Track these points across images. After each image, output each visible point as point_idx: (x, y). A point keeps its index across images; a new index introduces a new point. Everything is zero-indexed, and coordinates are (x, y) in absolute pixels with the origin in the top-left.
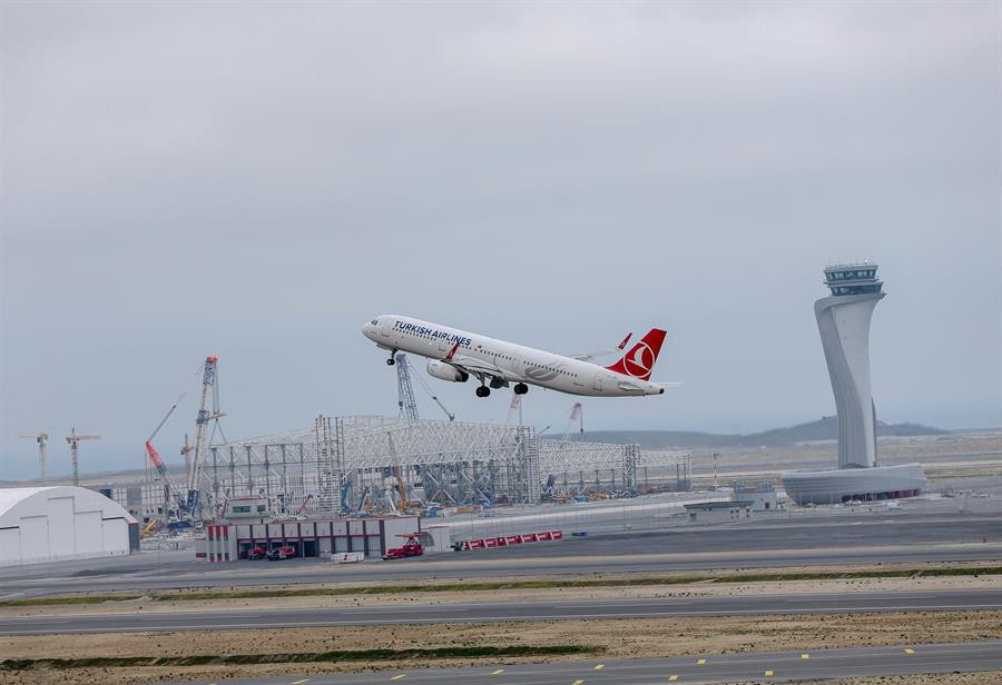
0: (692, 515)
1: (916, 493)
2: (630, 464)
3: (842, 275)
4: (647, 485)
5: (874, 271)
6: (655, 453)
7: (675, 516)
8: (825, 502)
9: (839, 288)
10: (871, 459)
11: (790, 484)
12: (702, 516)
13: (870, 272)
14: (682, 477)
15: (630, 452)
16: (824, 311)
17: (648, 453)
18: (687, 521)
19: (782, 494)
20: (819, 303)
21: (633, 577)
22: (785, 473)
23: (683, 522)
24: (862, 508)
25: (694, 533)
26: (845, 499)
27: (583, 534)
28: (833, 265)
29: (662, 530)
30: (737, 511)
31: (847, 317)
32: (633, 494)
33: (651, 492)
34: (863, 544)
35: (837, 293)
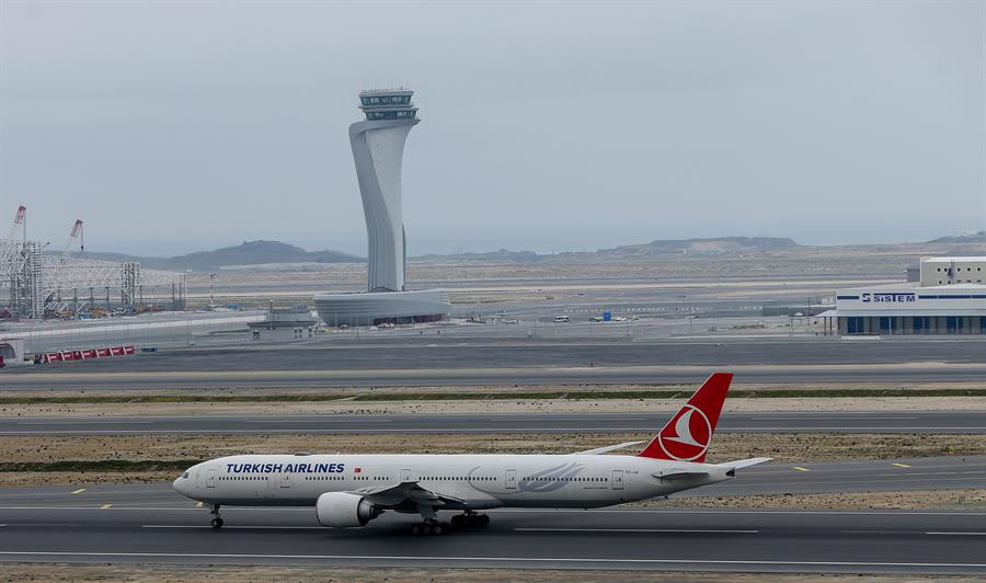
0: (255, 333)
1: (438, 317)
2: (129, 283)
3: (377, 100)
4: (142, 304)
5: (410, 97)
7: (212, 335)
8: (364, 324)
9: (374, 113)
10: (400, 283)
11: (323, 305)
12: (265, 335)
13: (405, 98)
14: (177, 296)
15: (130, 270)
16: (358, 135)
18: (249, 338)
19: (315, 314)
20: (353, 127)
22: (318, 295)
23: (248, 341)
24: (396, 331)
25: (271, 351)
26: (377, 322)
27: (153, 350)
28: (368, 89)
29: (231, 348)
30: (301, 331)
31: (381, 141)
32: (134, 312)
33: (147, 310)
35: (372, 117)
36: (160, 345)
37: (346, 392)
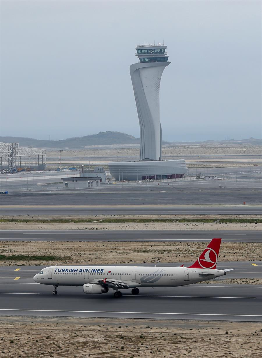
0: (66, 184)
1: (182, 176)
2: (13, 154)
3: (146, 51)
4: (21, 166)
5: (164, 49)
6: (27, 149)
7: (48, 184)
8: (135, 179)
9: (144, 58)
10: (158, 156)
11: (114, 169)
13: (162, 50)
14: (41, 163)
15: (13, 148)
16: (135, 71)
17: (23, 148)
19: (108, 174)
20: (132, 66)
21: (52, 218)
23: (61, 188)
24: (153, 183)
25: (71, 194)
26: (144, 178)
27: (6, 193)
28: (141, 44)
29: (50, 192)
30: (92, 183)
31: (148, 75)
32: (14, 171)
33: (23, 170)
34: (174, 204)
35: (143, 61)
36: (10, 190)
37: (97, 218)
